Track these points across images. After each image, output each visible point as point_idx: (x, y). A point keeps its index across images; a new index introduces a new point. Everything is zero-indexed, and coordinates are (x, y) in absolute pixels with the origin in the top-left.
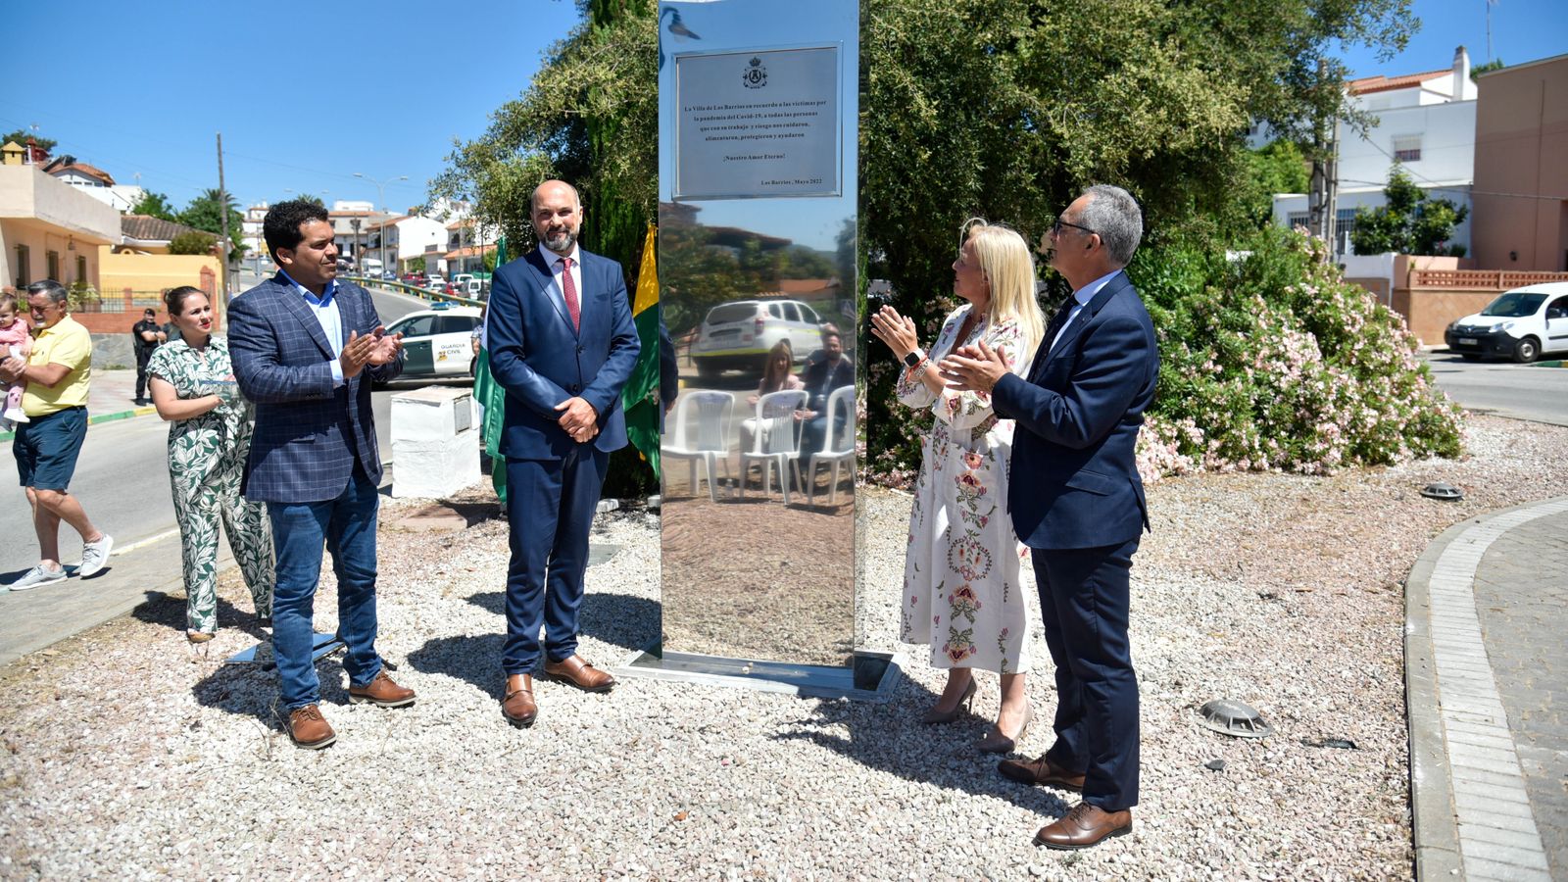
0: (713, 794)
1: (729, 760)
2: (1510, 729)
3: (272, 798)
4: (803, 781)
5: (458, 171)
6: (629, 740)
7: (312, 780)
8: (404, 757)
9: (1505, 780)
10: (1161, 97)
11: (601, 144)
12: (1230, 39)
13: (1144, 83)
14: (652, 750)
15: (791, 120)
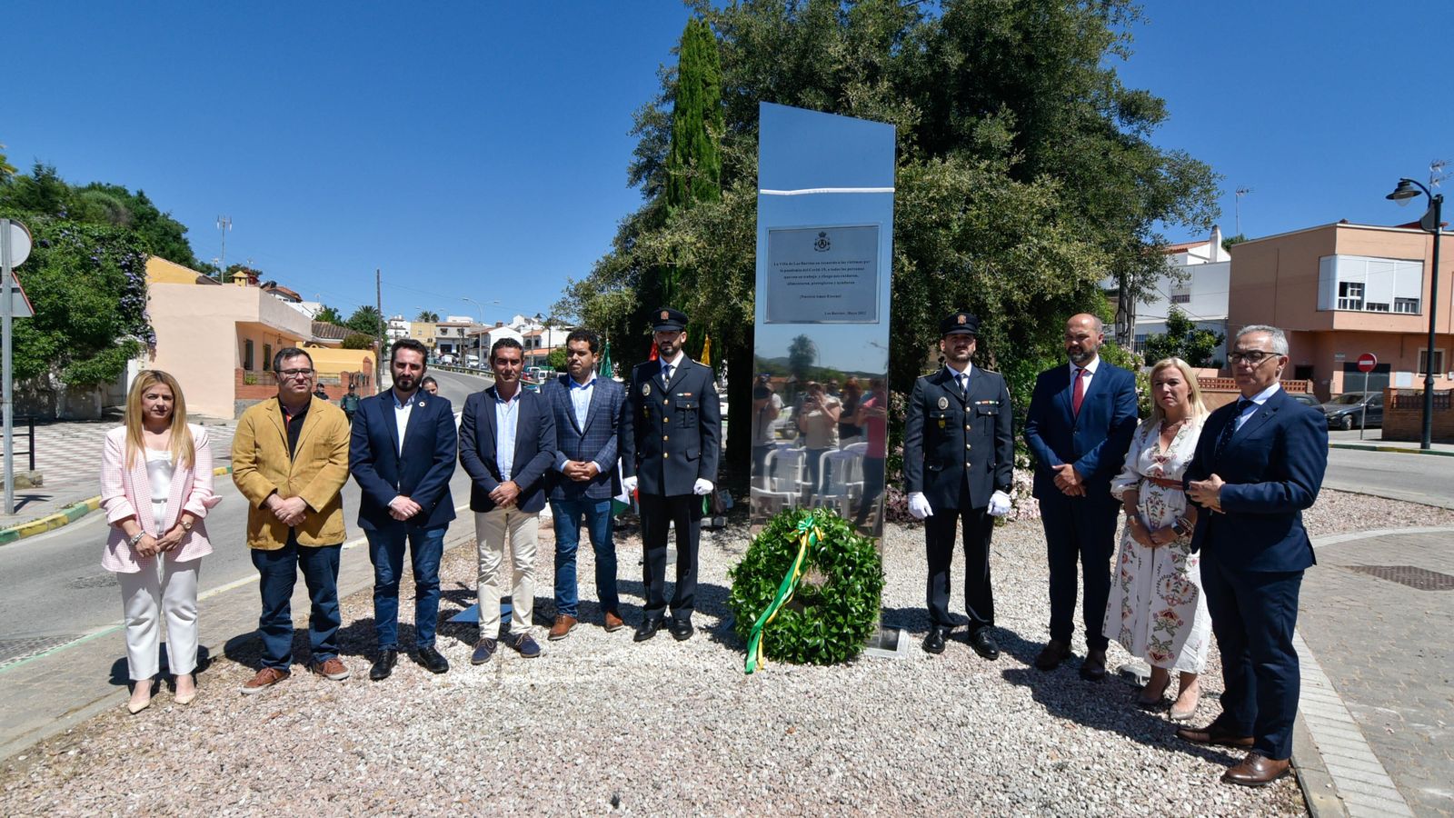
0: (808, 716)
1: (812, 694)
2: (1336, 691)
3: (509, 712)
4: (865, 710)
5: (571, 300)
6: (740, 679)
7: (533, 700)
8: (592, 687)
9: (1344, 725)
10: (1057, 261)
11: (670, 283)
12: (1094, 221)
13: (1043, 249)
14: (757, 687)
15: (845, 273)
